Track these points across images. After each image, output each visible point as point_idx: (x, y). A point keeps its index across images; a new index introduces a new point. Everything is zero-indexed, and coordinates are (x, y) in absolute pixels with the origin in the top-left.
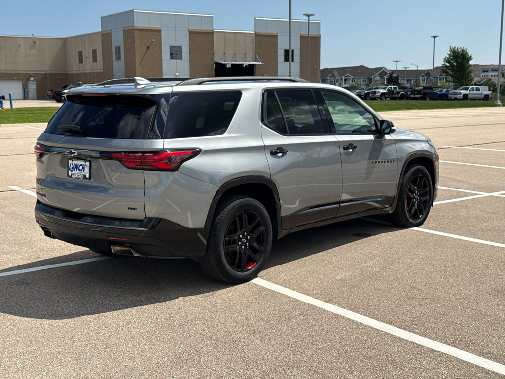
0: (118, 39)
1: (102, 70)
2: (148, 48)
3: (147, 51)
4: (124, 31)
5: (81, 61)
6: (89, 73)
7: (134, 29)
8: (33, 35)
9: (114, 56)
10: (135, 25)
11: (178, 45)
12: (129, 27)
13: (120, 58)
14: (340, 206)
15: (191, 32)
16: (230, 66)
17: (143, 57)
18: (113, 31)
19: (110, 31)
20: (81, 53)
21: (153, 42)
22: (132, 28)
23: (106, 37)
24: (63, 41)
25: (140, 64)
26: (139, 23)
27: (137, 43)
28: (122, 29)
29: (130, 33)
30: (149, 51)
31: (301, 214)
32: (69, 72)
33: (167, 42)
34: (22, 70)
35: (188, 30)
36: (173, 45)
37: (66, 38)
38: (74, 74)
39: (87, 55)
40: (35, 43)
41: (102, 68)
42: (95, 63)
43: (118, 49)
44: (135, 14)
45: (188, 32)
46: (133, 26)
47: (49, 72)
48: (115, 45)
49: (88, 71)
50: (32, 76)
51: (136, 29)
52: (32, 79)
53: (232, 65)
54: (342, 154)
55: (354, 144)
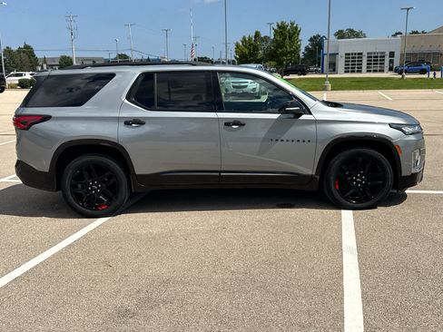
14: (220, 174)
54: (222, 130)
55: (242, 122)
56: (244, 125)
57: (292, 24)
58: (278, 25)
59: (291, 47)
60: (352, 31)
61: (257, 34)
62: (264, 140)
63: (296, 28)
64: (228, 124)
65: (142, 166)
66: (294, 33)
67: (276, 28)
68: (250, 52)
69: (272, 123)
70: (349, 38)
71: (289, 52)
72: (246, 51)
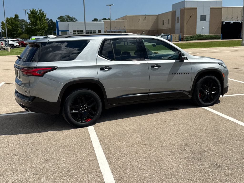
0: (178, 14)
1: (171, 28)
2: (190, 17)
3: (190, 18)
4: (180, 10)
5: (163, 24)
6: (166, 29)
7: (185, 9)
8: (145, 14)
9: (176, 21)
10: (185, 7)
11: (204, 14)
12: (183, 8)
13: (178, 22)
14: (149, 94)
15: (211, 8)
16: (232, 23)
17: (188, 21)
18: (176, 10)
19: (175, 11)
20: (163, 21)
21: (193, 14)
22: (184, 8)
23: (173, 13)
24: (157, 16)
25: (186, 24)
26: (187, 6)
27: (185, 15)
28: (180, 9)
29: (183, 11)
30: (191, 18)
31: (121, 98)
32: (159, 29)
33: (199, 14)
34: (141, 29)
35: (210, 7)
36: (202, 15)
37: (158, 15)
38: (160, 30)
39: (166, 21)
40: (146, 18)
41: (171, 26)
42: (168, 25)
43: (178, 18)
44: (185, 2)
45: (210, 9)
46: (184, 7)
47: (150, 29)
48: (176, 17)
49: (166, 28)
50: (144, 32)
51: (186, 9)
52: (144, 33)
53: (233, 22)
54: (150, 69)
55: (159, 65)
56: (160, 66)
57: (40, 11)
58: (31, 11)
59: (41, 26)
60: (68, 17)
61: (16, 16)
62: (169, 74)
63: (43, 14)
64: (153, 66)
65: (111, 93)
66: (42, 17)
67: (29, 13)
68: (13, 28)
69: (172, 65)
70: (67, 21)
71: (40, 29)
72: (10, 27)
